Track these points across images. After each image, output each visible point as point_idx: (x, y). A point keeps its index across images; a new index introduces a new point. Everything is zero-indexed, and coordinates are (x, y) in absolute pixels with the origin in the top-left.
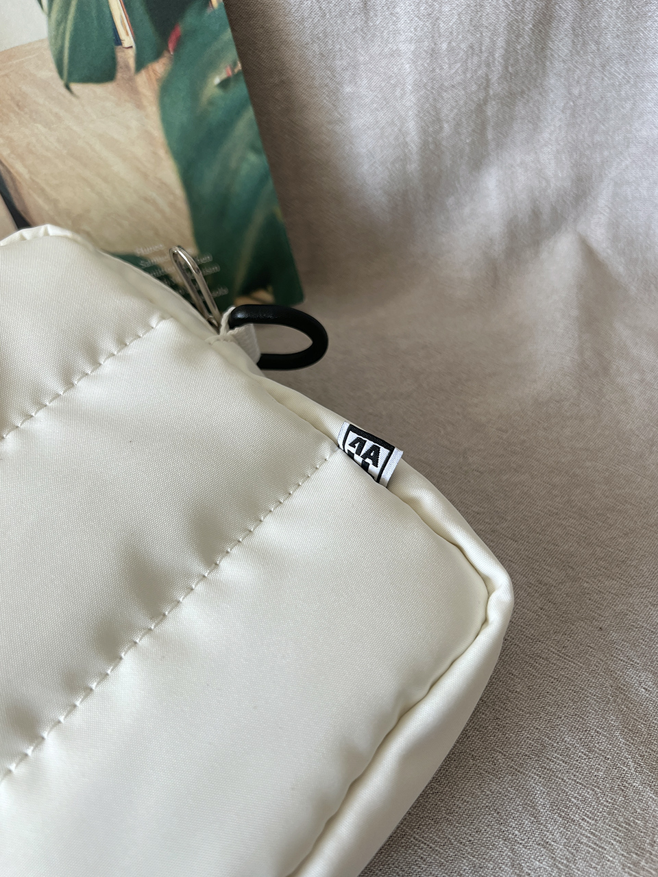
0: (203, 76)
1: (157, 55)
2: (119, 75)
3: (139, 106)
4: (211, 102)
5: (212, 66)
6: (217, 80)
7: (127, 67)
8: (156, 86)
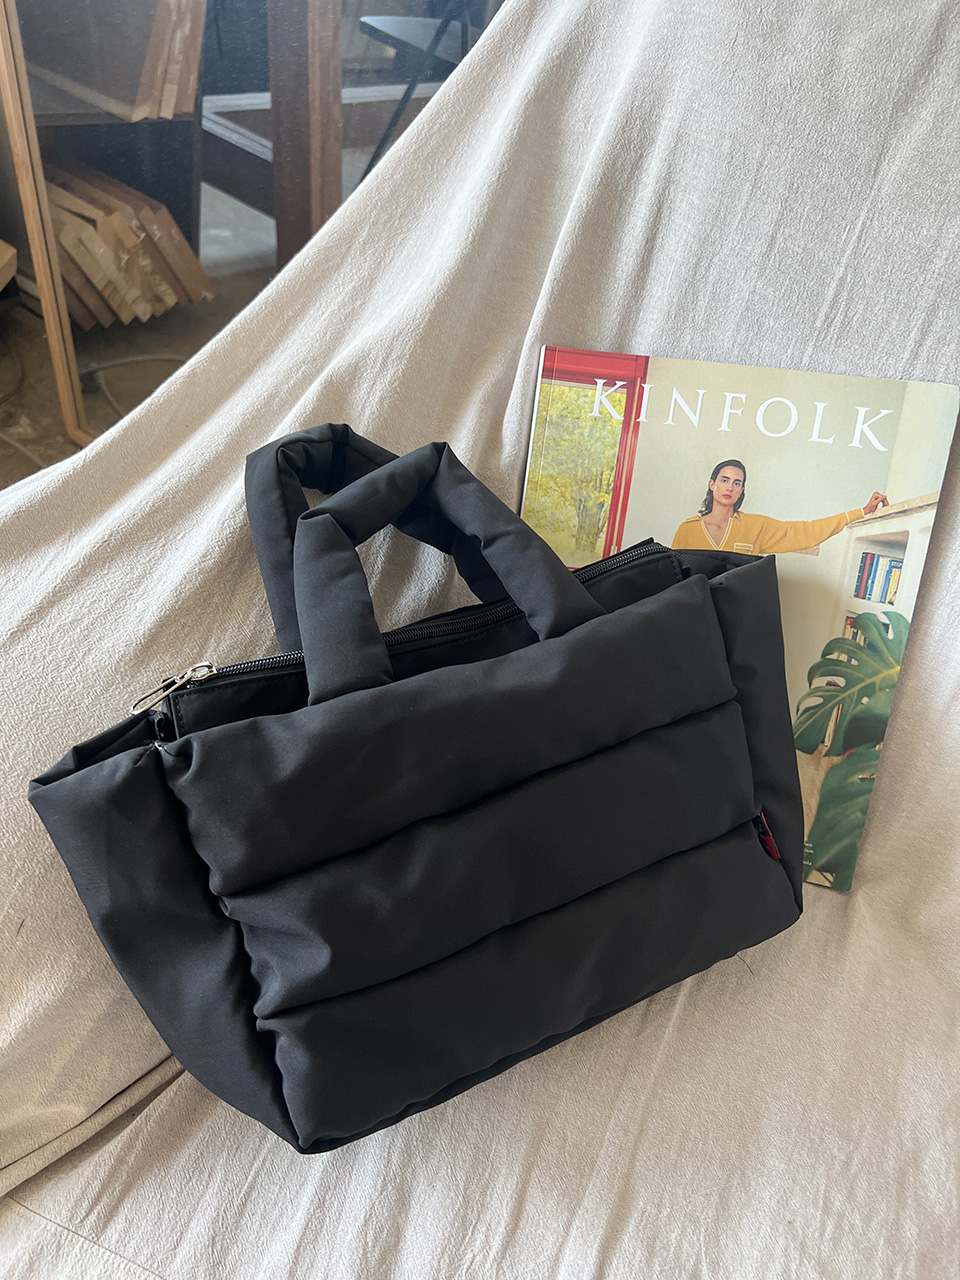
0: (855, 773)
1: (839, 755)
2: (815, 754)
3: (817, 769)
4: (852, 783)
5: (861, 770)
6: (860, 777)
7: (821, 753)
8: (830, 765)
